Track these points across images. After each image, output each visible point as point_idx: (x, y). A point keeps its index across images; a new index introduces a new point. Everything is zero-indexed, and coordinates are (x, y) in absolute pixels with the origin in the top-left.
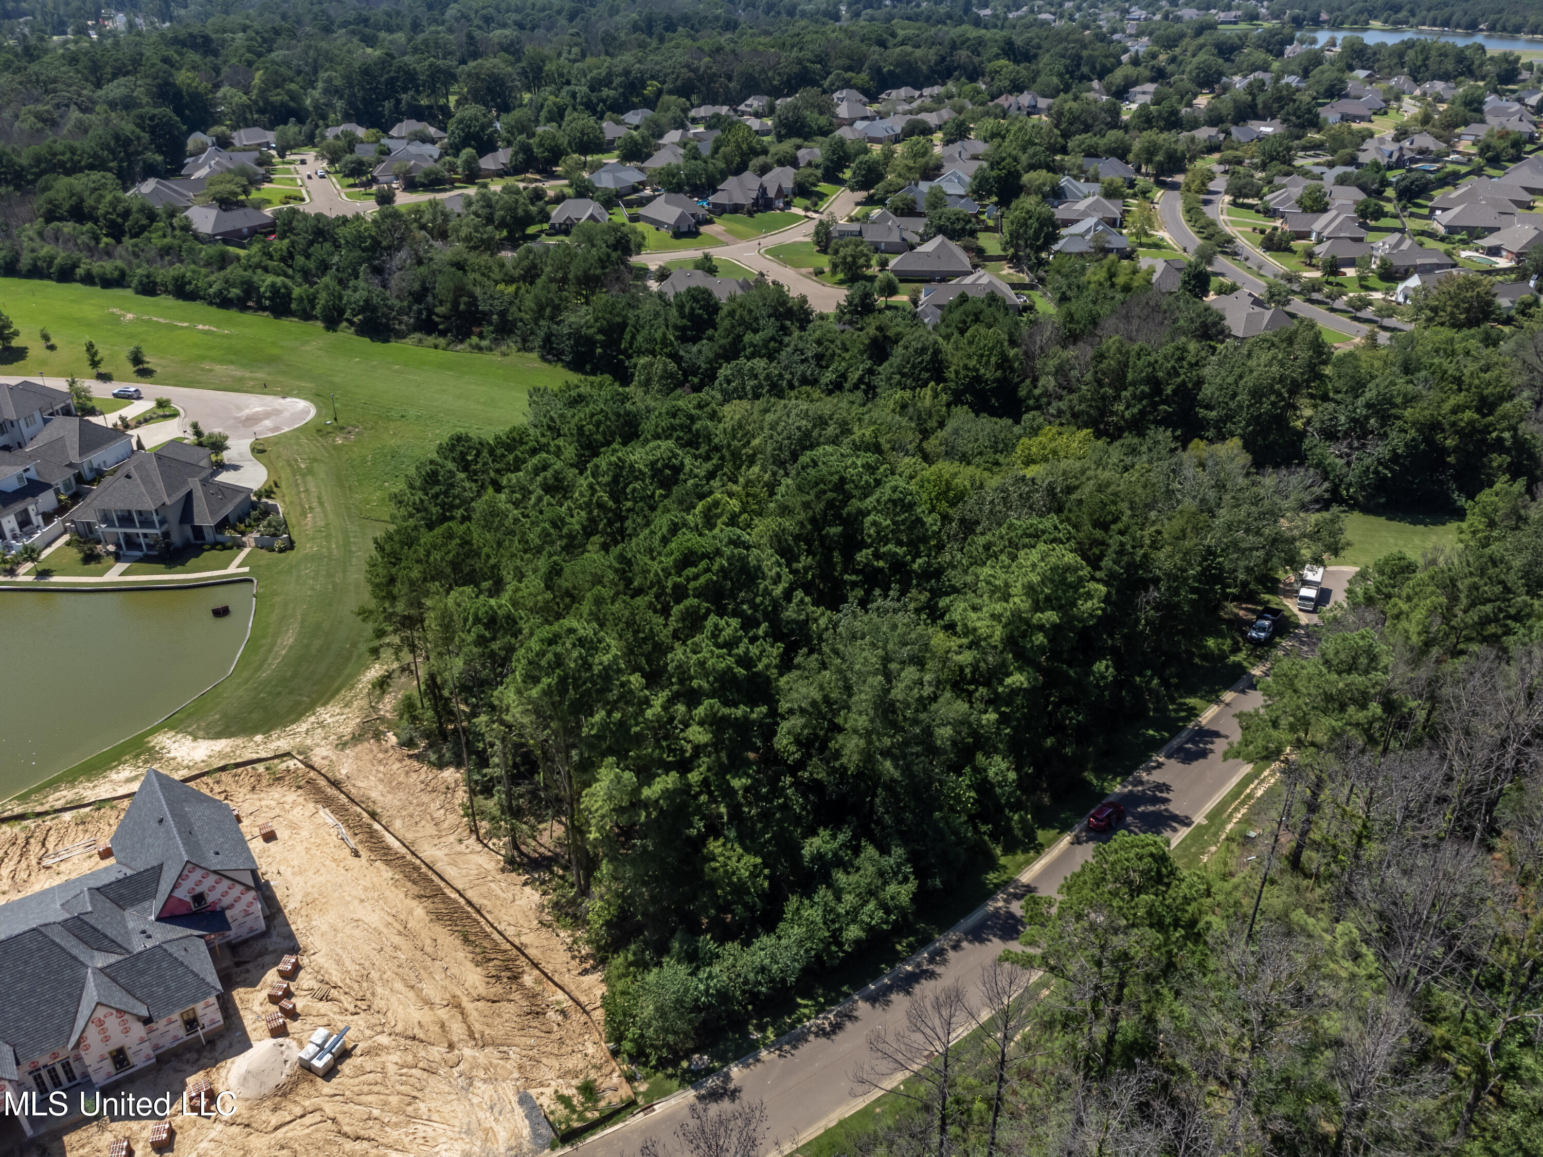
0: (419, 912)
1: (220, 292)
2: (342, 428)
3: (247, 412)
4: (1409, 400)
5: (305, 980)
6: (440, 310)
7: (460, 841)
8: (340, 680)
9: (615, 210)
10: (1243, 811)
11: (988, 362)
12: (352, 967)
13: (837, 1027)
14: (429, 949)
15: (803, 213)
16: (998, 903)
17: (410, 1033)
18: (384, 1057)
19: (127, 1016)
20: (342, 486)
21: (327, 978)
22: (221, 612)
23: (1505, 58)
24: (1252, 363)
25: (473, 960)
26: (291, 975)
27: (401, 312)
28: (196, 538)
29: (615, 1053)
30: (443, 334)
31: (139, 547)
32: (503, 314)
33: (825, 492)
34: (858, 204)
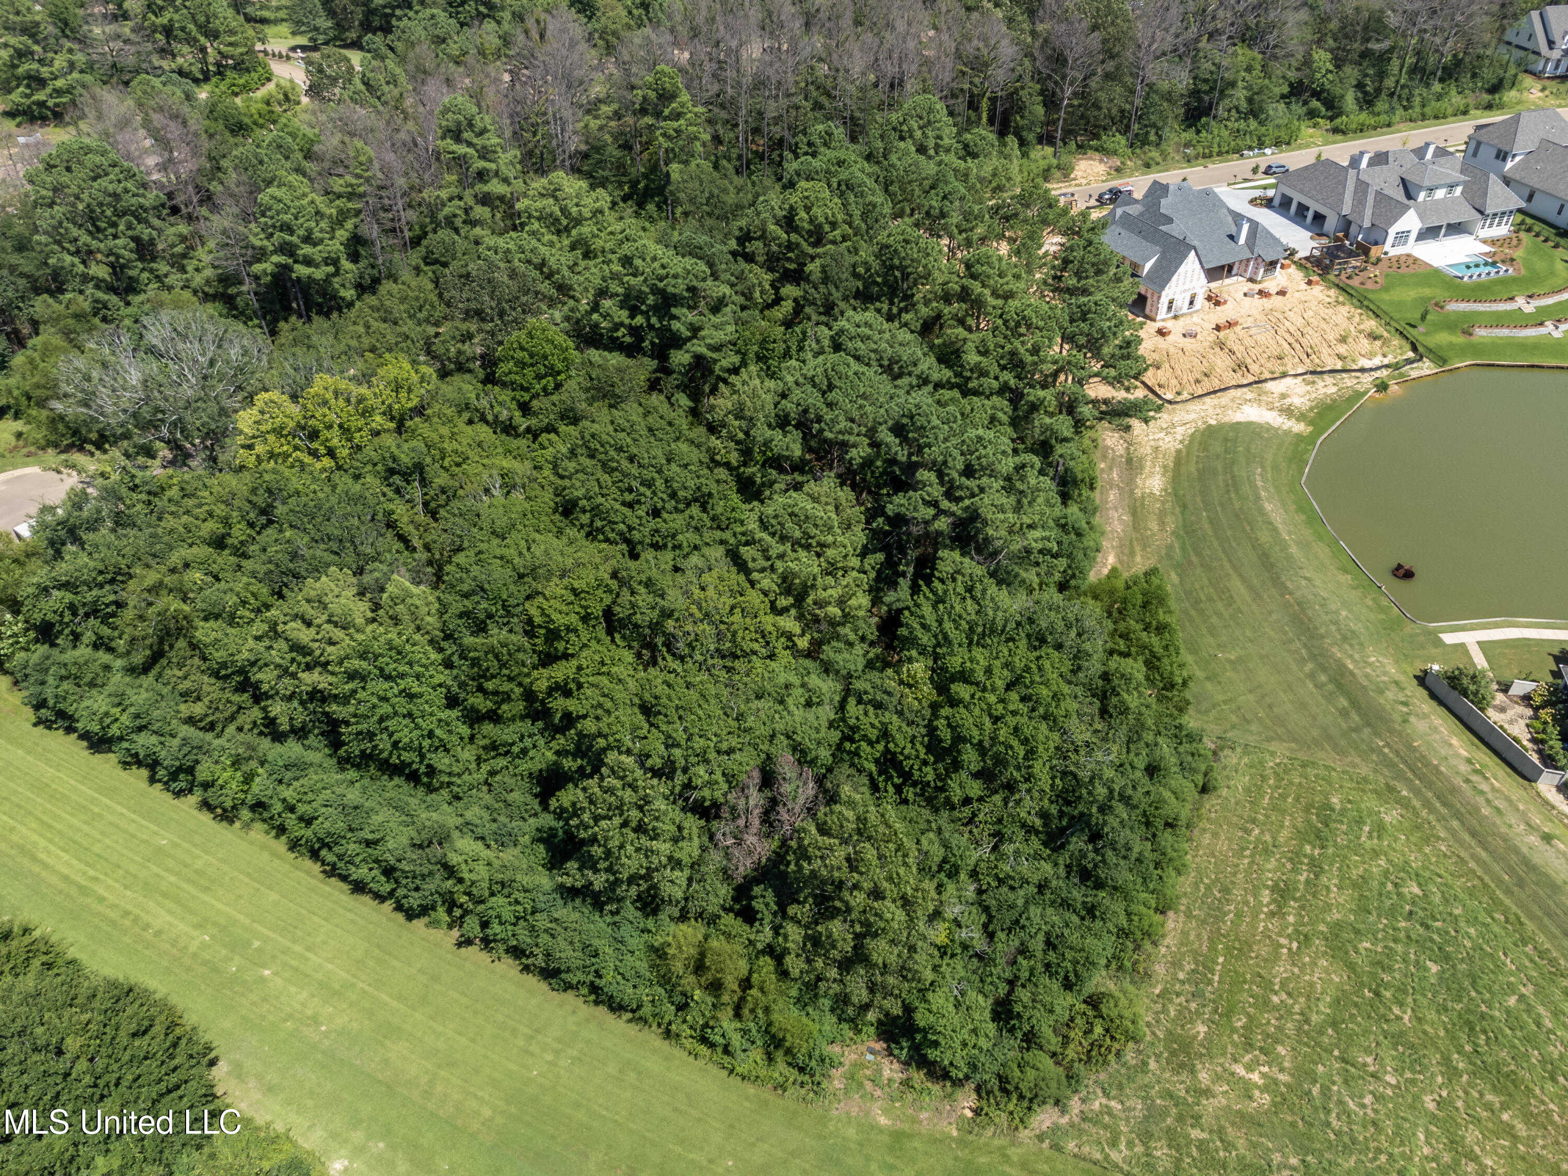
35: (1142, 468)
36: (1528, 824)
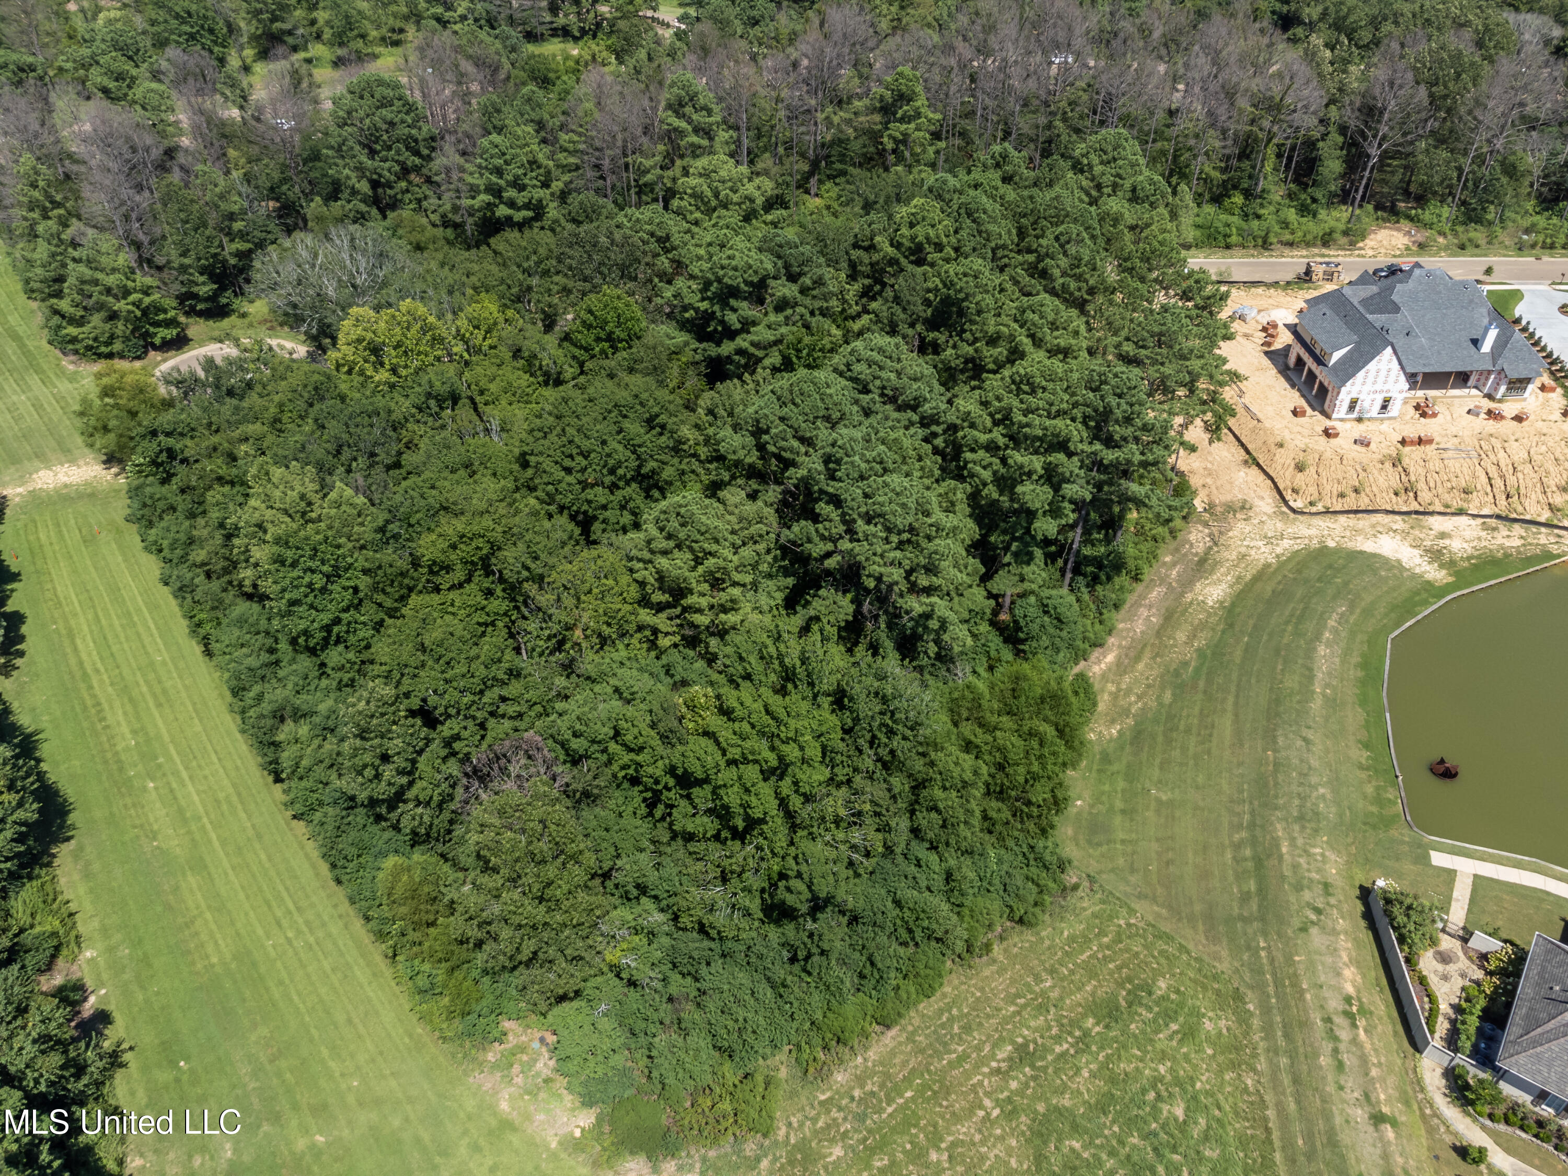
35: (1212, 572)
36: (1367, 1096)
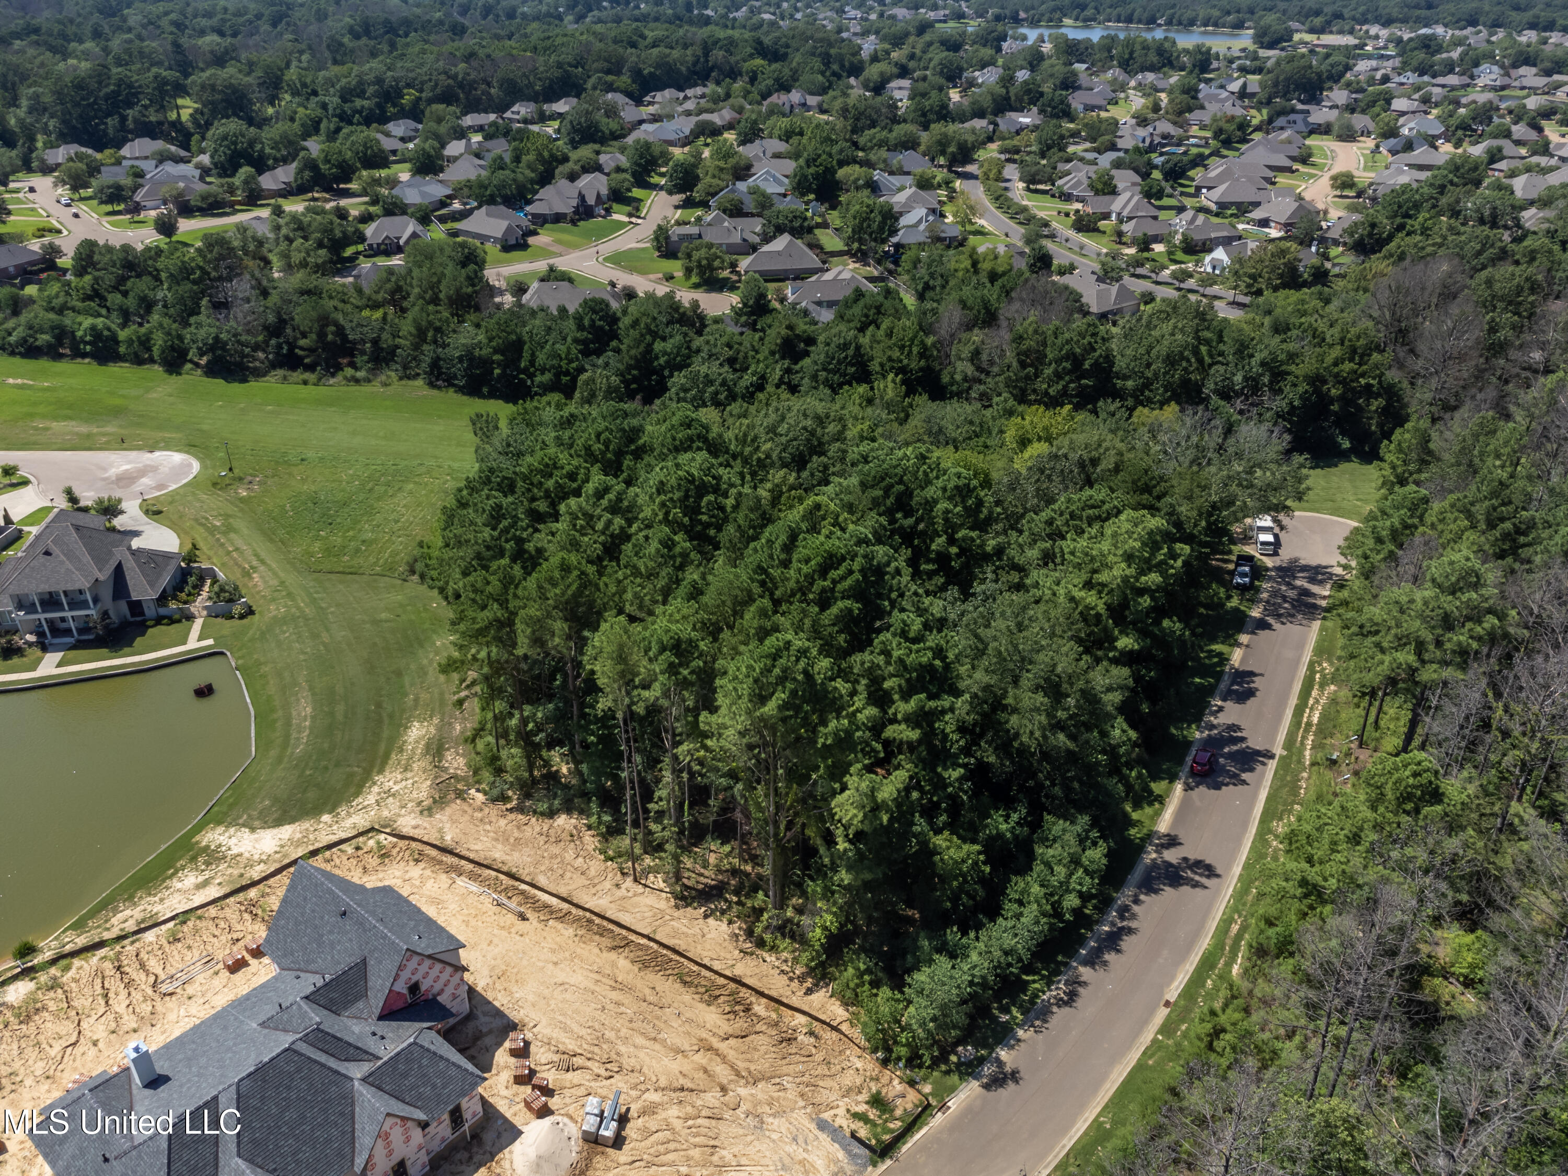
0: (623, 964)
1: (24, 341)
2: (241, 479)
3: (113, 472)
4: (1292, 357)
5: (540, 1055)
6: (302, 342)
7: (618, 886)
8: (382, 747)
9: (432, 227)
10: (1311, 738)
11: (910, 352)
12: (583, 1032)
13: (1072, 996)
14: (651, 998)
15: (626, 219)
16: (1151, 855)
17: (677, 1085)
18: (662, 1115)
19: (410, 1124)
20: (271, 540)
21: (561, 1047)
22: (204, 692)
23: (1198, 49)
24: (1156, 333)
25: (701, 1000)
26: (522, 1053)
27: (256, 347)
28: (133, 615)
29: (885, 1062)
30: (311, 368)
31: (68, 632)
32: (375, 342)
33: (892, 486)
34: (677, 207)
35: (428, 747)
